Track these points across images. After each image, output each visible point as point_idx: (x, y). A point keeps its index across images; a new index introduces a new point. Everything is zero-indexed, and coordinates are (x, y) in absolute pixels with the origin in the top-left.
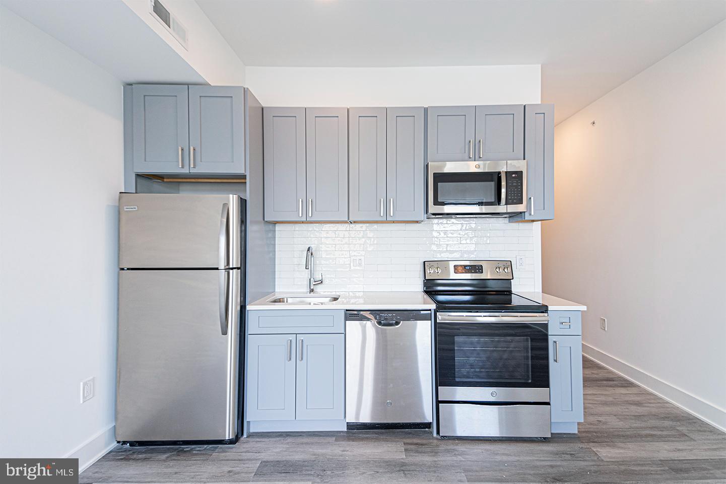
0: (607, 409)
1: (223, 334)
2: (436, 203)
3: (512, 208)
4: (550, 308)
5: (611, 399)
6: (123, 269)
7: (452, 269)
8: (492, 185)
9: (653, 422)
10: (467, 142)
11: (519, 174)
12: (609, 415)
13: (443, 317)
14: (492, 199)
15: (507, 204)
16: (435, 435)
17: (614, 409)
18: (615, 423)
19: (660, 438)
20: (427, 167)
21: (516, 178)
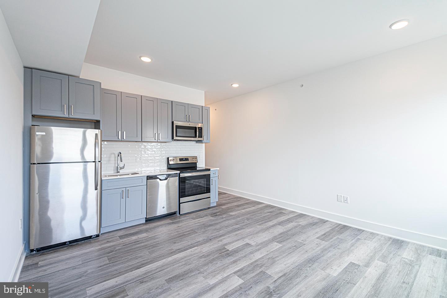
0: (222, 199)
1: (95, 190)
2: (176, 136)
3: (200, 139)
4: (211, 169)
5: (222, 197)
6: (31, 164)
7: (179, 160)
8: (194, 131)
9: (232, 200)
10: (186, 115)
11: (201, 128)
12: (222, 200)
13: (182, 175)
14: (194, 136)
15: (198, 137)
16: (178, 215)
17: (223, 199)
18: (224, 202)
19: (234, 202)
20: (173, 123)
21: (201, 129)
